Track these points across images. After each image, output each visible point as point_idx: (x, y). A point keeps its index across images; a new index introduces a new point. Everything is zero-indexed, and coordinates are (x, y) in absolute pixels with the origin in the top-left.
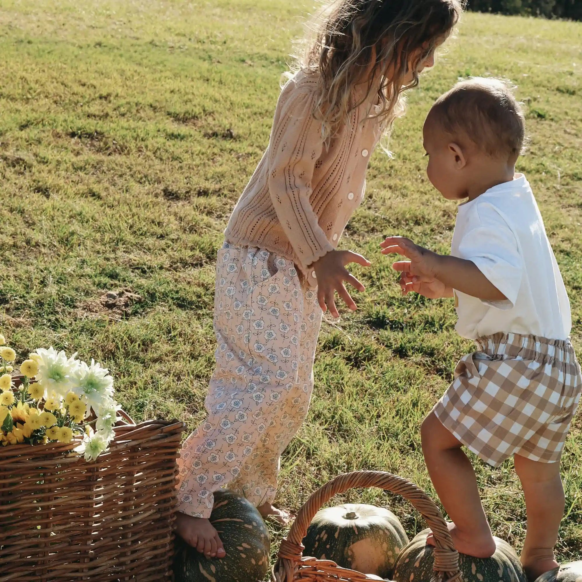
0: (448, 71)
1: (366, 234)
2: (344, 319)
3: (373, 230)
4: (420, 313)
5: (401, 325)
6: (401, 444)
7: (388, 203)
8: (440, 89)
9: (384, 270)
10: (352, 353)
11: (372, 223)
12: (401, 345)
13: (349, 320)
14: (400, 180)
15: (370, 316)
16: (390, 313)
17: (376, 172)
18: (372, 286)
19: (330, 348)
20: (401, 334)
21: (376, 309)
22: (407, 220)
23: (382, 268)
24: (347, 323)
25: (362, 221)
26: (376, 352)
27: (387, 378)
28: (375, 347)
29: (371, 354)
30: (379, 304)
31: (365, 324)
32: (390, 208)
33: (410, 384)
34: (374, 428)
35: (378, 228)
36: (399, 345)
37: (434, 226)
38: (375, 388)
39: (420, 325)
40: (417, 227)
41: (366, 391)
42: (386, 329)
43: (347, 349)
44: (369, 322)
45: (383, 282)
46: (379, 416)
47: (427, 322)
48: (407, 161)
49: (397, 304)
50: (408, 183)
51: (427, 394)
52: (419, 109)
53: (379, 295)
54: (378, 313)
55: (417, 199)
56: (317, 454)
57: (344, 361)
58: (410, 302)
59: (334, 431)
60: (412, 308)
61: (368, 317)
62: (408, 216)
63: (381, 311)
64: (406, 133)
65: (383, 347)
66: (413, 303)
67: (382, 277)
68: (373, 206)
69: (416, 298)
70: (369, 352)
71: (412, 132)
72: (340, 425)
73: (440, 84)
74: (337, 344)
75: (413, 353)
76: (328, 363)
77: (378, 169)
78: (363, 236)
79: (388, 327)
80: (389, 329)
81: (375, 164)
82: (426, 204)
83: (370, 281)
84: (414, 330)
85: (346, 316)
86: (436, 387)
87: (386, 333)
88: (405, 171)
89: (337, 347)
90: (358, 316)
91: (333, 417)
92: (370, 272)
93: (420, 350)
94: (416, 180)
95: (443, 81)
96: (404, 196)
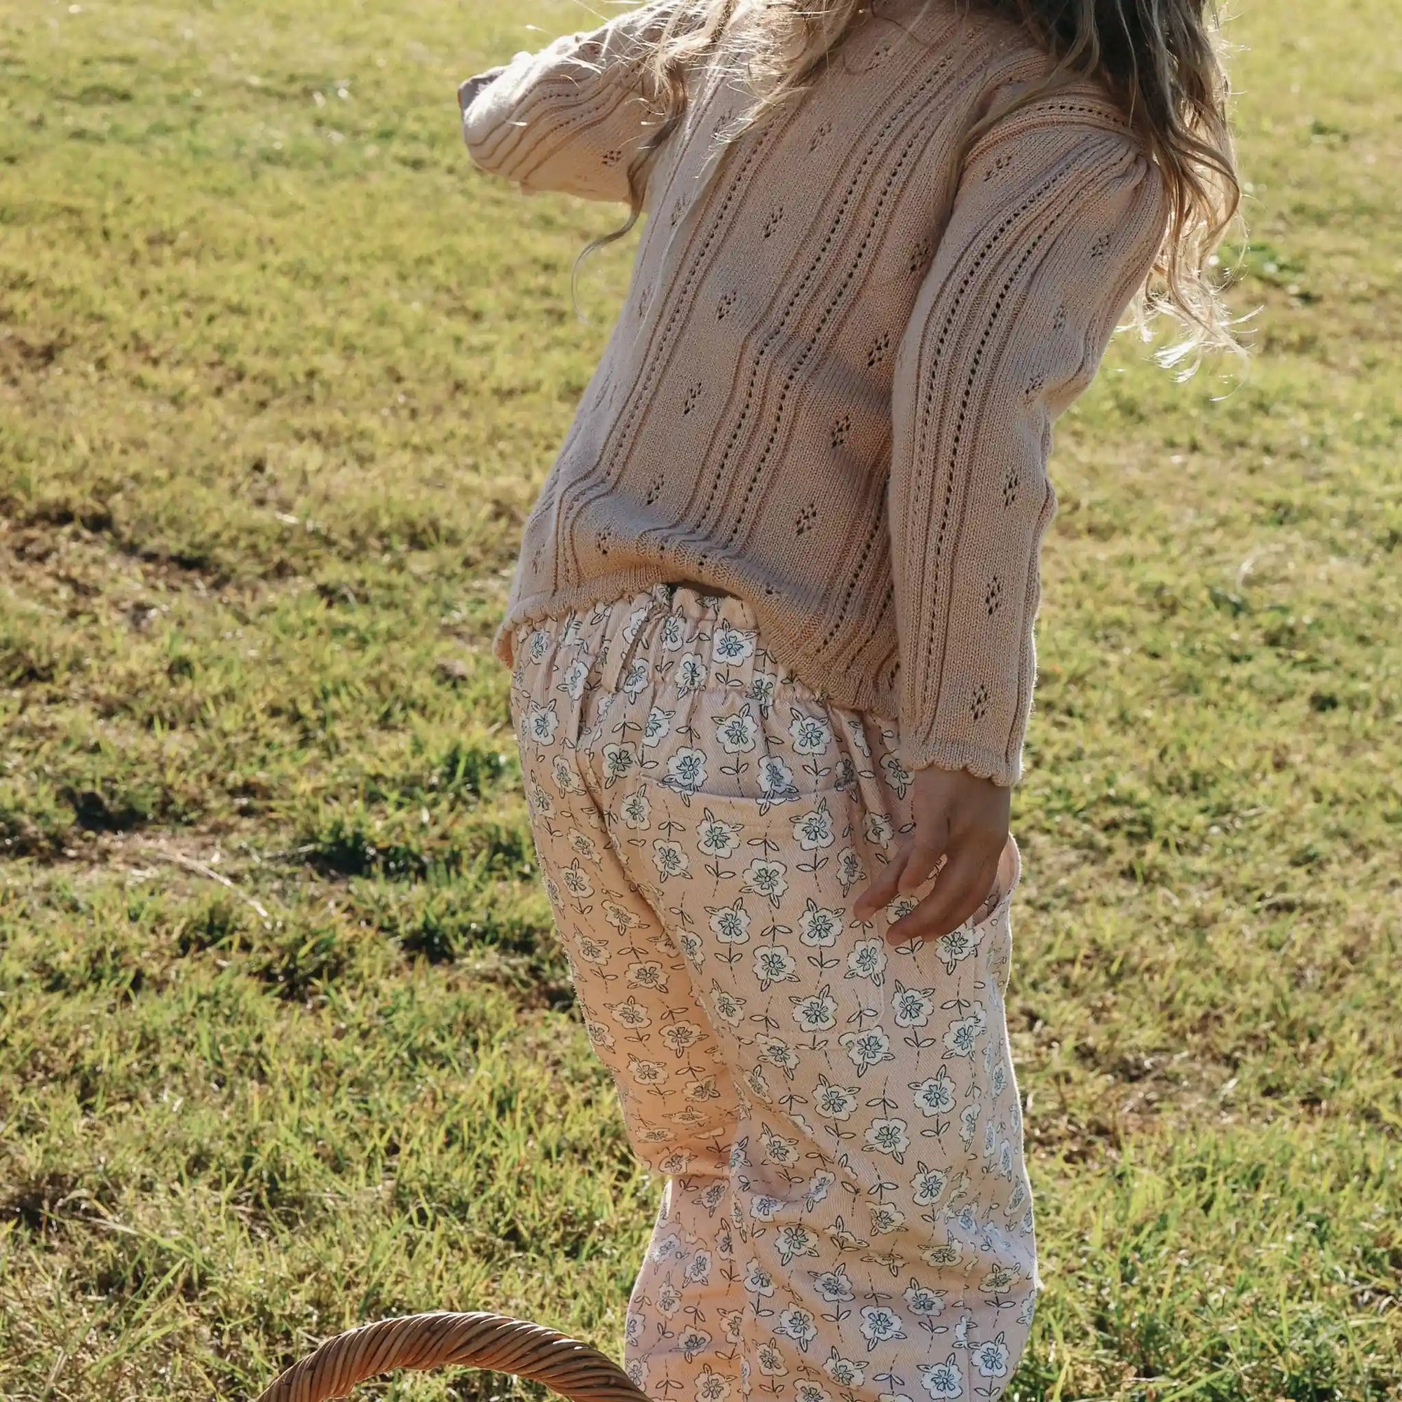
0: (439, 79)
1: (262, 585)
2: (232, 852)
3: (281, 571)
4: (470, 819)
5: (417, 858)
6: (478, 1234)
7: (318, 483)
8: (424, 135)
9: (337, 693)
10: (276, 954)
11: (275, 547)
12: (425, 925)
13: (247, 853)
14: (344, 411)
15: (313, 838)
16: (376, 827)
17: (265, 392)
18: (304, 743)
19: (202, 946)
20: (419, 890)
21: (328, 815)
22: (382, 536)
23: (329, 686)
24: (239, 865)
25: (242, 544)
26: (351, 951)
27: (400, 1028)
28: (345, 933)
29: (336, 956)
30: (336, 798)
31: (300, 863)
32: (326, 499)
33: (475, 1045)
34: (384, 1188)
35: (296, 562)
36: (417, 924)
37: (474, 552)
38: (365, 1062)
39: (474, 857)
40: (416, 554)
41: (339, 1074)
42: (370, 876)
43: (257, 944)
44: (312, 858)
45: (339, 729)
46: (393, 1150)
47: (497, 848)
48: (358, 355)
49: (394, 796)
50: (369, 422)
51: (532, 1072)
52: (370, 196)
53: (333, 773)
54: (338, 827)
55: (404, 468)
56: (215, 1283)
57: (254, 985)
58: (432, 788)
59: (258, 1203)
60: (444, 805)
61: (304, 843)
62: (385, 522)
63: (347, 820)
64: (341, 269)
65: (371, 932)
66: (444, 790)
67: (335, 716)
68: (271, 495)
69: (451, 775)
70: (327, 949)
71: (357, 267)
72: (273, 1189)
73: (420, 119)
74: (223, 930)
75: (469, 946)
76: (203, 991)
77: (266, 379)
78: (255, 591)
79: (376, 869)
80: (381, 876)
81: (257, 364)
82: (438, 481)
83: (296, 728)
84: (459, 874)
85: (235, 840)
86: (558, 1050)
87: (373, 889)
88: (356, 385)
89: (224, 941)
90: (275, 838)
91: (247, 1163)
92: (293, 701)
93: (486, 935)
94: (394, 410)
95: (427, 111)
96: (364, 460)
